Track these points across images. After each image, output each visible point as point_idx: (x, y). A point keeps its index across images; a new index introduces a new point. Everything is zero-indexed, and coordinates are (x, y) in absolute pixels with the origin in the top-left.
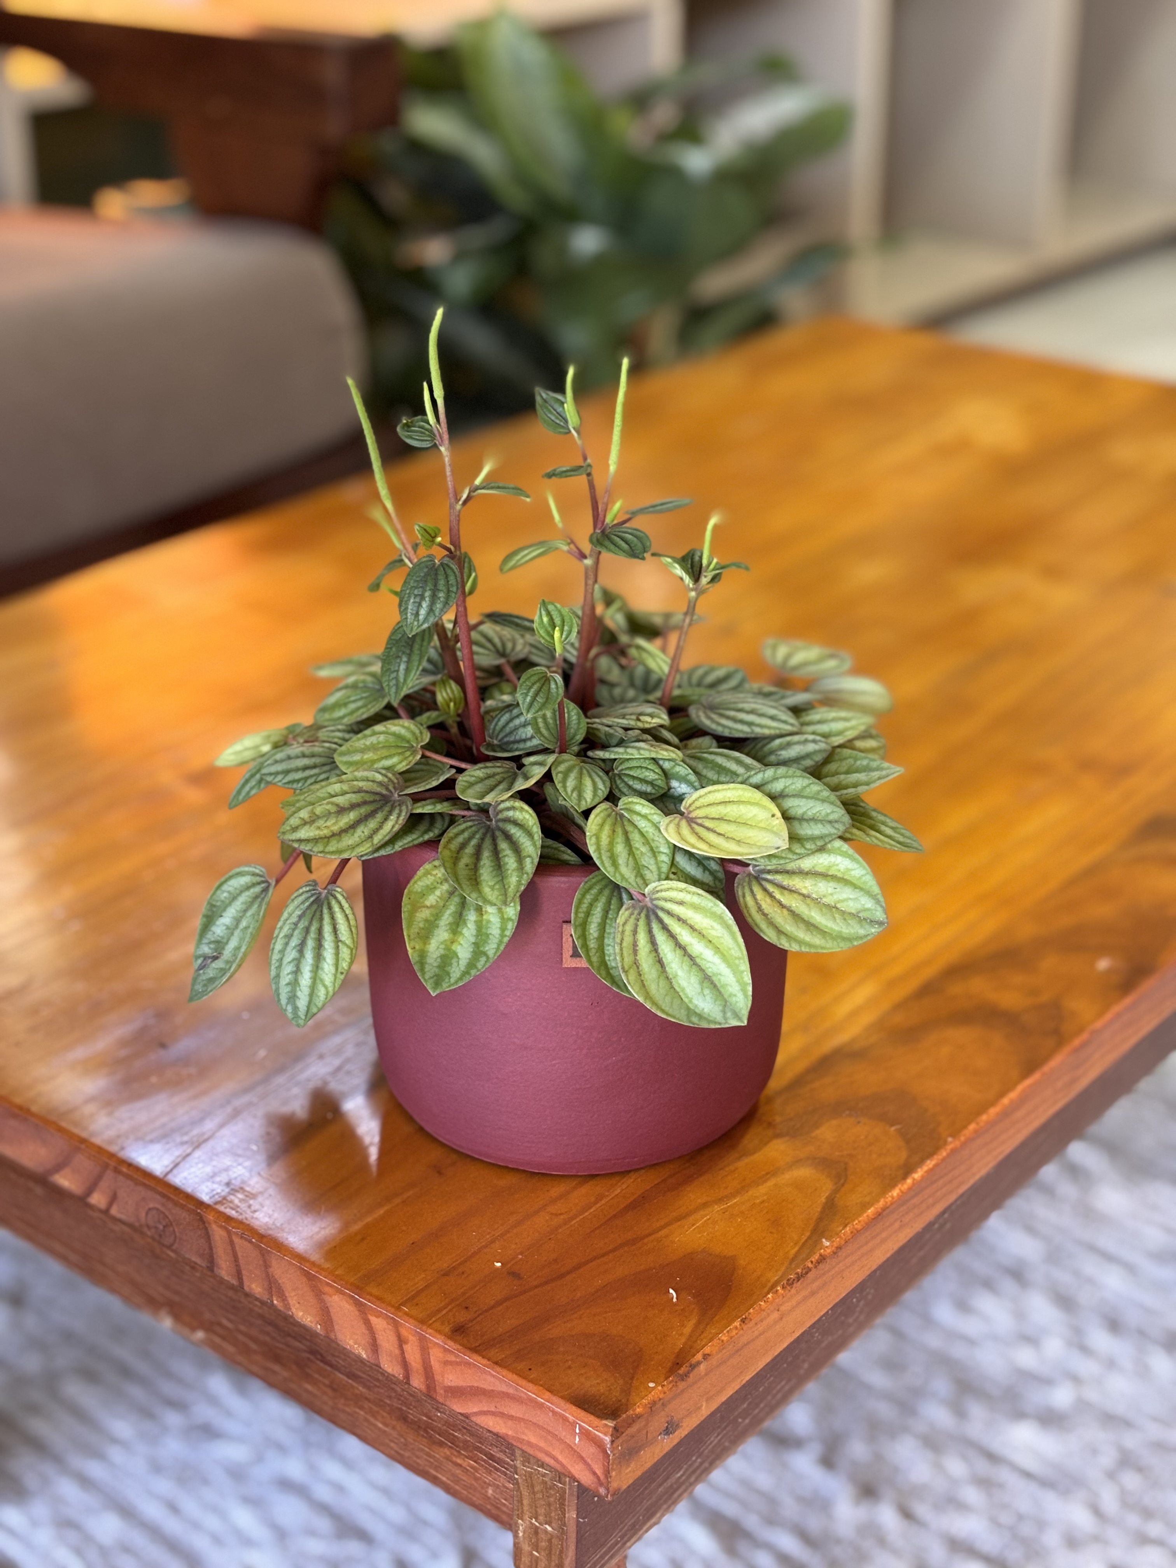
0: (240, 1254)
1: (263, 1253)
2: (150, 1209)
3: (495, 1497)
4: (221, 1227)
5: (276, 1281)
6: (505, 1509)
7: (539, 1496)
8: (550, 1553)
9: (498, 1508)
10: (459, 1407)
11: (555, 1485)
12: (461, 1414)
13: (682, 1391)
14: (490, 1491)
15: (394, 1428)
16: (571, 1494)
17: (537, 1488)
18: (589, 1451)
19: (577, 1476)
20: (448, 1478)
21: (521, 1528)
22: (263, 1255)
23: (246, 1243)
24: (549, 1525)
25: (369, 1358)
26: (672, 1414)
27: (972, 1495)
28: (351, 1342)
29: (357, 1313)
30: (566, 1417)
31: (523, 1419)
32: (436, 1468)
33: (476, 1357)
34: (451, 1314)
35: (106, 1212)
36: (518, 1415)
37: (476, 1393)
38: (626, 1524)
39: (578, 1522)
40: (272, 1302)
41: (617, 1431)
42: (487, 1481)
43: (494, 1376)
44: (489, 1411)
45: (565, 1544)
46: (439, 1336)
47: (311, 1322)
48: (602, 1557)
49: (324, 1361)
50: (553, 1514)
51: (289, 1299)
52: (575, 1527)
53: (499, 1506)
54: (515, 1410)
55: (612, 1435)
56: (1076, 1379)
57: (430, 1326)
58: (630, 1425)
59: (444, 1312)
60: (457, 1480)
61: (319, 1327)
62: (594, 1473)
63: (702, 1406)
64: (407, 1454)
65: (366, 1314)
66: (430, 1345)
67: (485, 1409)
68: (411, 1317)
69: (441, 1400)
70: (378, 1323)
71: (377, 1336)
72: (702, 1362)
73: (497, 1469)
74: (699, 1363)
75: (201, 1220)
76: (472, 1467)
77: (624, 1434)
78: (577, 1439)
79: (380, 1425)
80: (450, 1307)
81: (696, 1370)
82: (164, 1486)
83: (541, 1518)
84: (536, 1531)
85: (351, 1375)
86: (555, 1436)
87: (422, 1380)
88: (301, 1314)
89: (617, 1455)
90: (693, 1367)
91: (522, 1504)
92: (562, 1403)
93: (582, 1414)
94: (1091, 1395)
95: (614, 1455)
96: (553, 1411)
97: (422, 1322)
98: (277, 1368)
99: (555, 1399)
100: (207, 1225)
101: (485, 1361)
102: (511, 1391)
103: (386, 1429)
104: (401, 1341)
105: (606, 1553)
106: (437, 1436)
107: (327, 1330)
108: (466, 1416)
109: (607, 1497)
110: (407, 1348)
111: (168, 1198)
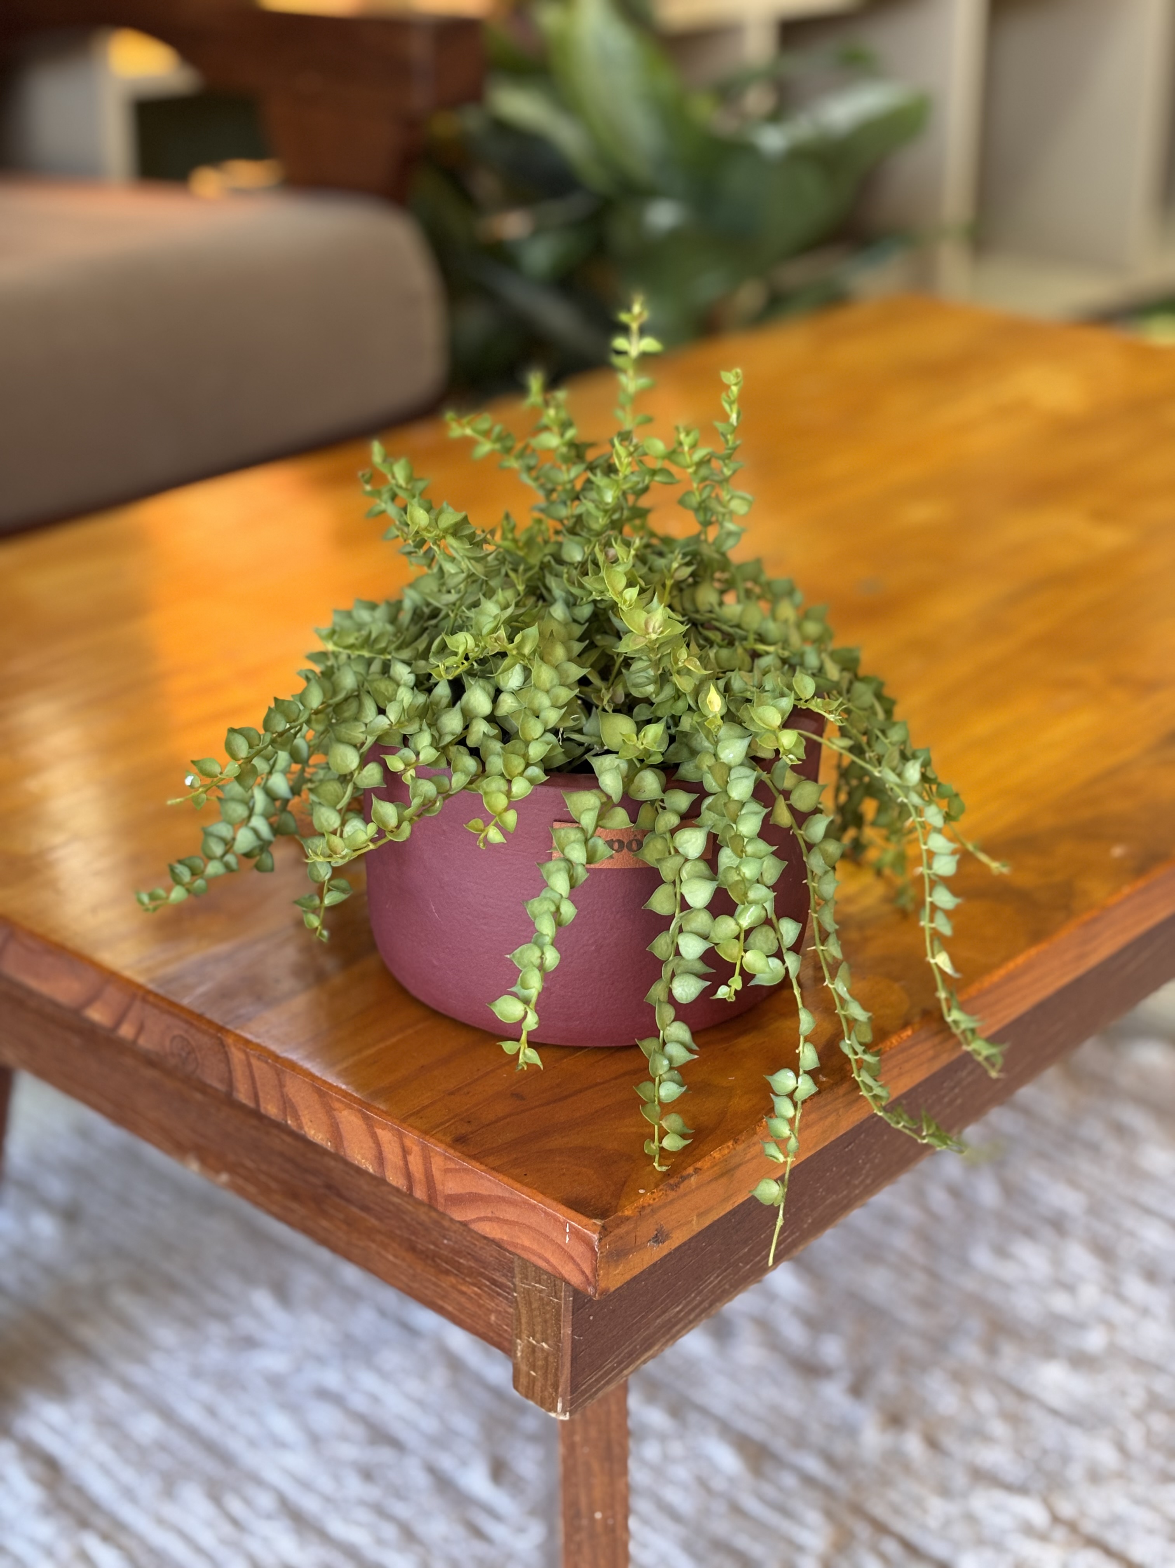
0: (257, 1076)
1: (279, 1073)
2: (174, 1038)
3: (497, 1324)
4: (239, 1049)
5: (290, 1100)
6: (506, 1335)
7: (536, 1313)
8: (546, 1372)
9: (500, 1335)
10: (458, 1215)
11: (551, 1300)
12: (461, 1223)
13: (672, 1202)
14: (493, 1318)
15: (404, 1260)
16: (566, 1310)
17: (535, 1305)
18: (578, 1250)
19: (566, 1276)
20: (454, 1308)
21: (519, 1348)
22: (278, 1075)
23: (264, 1065)
24: (546, 1343)
25: (375, 1172)
26: (662, 1223)
27: (998, 1428)
28: (359, 1157)
29: (364, 1127)
30: (558, 1217)
31: (517, 1222)
32: (443, 1298)
33: (474, 1163)
34: (453, 1126)
35: (134, 1042)
36: (513, 1219)
37: (474, 1199)
38: (623, 1351)
39: (573, 1339)
40: (286, 1122)
41: (606, 1230)
42: (490, 1307)
43: (490, 1180)
44: (486, 1217)
45: (560, 1362)
46: (440, 1145)
47: (322, 1139)
48: (597, 1381)
49: (340, 1195)
50: (549, 1331)
51: (302, 1118)
52: (570, 1344)
53: (501, 1332)
54: (510, 1213)
55: (600, 1233)
56: (1109, 1325)
57: (432, 1136)
58: (618, 1226)
59: (447, 1124)
60: (462, 1309)
61: (329, 1144)
62: (583, 1273)
63: (693, 1220)
64: (415, 1285)
65: (373, 1127)
66: (432, 1154)
67: (482, 1215)
68: (416, 1128)
69: (441, 1209)
70: (385, 1136)
71: (383, 1149)
72: (693, 1175)
73: (499, 1294)
74: (690, 1176)
75: (222, 1044)
76: (476, 1294)
77: (612, 1234)
78: (568, 1239)
79: (391, 1258)
80: (453, 1121)
81: (686, 1182)
82: (204, 1391)
83: (538, 1336)
84: (533, 1349)
85: (365, 1208)
86: (546, 1237)
87: (424, 1190)
88: (313, 1132)
89: (605, 1254)
90: (684, 1179)
91: (520, 1323)
92: (554, 1204)
93: (572, 1213)
94: (1125, 1341)
95: (601, 1253)
96: (546, 1213)
97: (426, 1132)
98: (294, 1206)
99: (549, 1201)
100: (227, 1049)
101: (483, 1167)
102: (507, 1195)
103: (398, 1262)
104: (405, 1152)
105: (602, 1377)
106: (444, 1265)
107: (336, 1147)
108: (464, 1224)
109: (595, 1297)
110: (411, 1158)
111: (192, 1024)
